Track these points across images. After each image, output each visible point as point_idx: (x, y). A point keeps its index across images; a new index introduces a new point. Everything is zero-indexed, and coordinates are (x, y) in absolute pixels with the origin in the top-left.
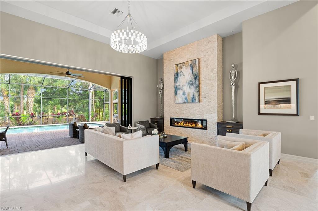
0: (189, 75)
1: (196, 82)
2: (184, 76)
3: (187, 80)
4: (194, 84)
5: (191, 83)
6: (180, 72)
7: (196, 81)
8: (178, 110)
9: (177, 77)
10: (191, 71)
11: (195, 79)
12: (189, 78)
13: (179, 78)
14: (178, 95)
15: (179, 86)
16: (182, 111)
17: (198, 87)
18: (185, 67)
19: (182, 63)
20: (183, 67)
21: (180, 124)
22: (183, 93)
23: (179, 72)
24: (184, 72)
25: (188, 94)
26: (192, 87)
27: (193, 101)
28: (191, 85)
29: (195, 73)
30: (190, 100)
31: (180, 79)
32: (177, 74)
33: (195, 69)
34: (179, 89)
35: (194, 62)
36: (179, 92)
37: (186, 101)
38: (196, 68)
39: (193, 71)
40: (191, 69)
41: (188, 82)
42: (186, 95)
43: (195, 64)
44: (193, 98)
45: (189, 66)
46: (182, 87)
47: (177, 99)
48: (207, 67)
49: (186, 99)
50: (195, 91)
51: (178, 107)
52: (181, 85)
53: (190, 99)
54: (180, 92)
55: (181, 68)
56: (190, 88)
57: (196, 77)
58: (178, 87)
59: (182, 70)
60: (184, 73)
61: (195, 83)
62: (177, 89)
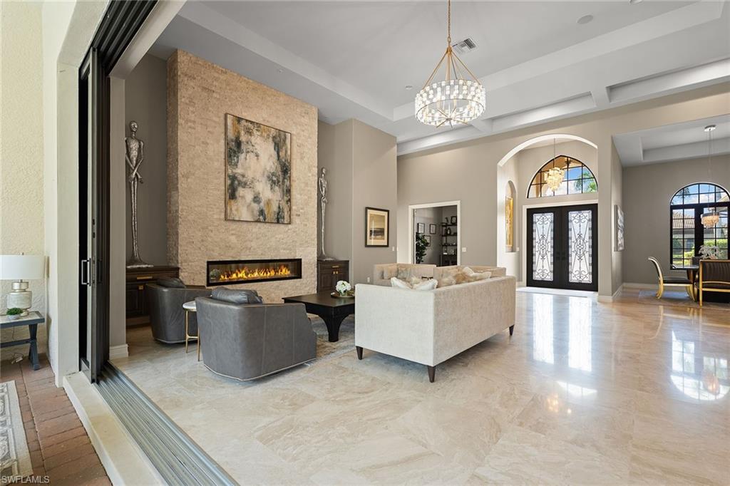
0: (269, 159)
1: (286, 180)
2: (257, 156)
3: (266, 169)
4: (280, 183)
5: (275, 179)
6: (247, 143)
7: (284, 178)
8: (233, 239)
9: (235, 149)
10: (276, 153)
11: (284, 175)
12: (271, 167)
13: (242, 156)
14: (239, 199)
15: (243, 176)
16: (246, 241)
17: (289, 191)
18: (261, 136)
19: (252, 122)
20: (255, 131)
21: (237, 275)
22: (255, 198)
23: (243, 138)
24: (256, 146)
25: (268, 204)
26: (277, 188)
27: (278, 219)
28: (274, 182)
29: (283, 160)
30: (271, 216)
31: (246, 159)
32: (239, 144)
33: (284, 151)
34: (245, 185)
35: (283, 137)
36: (241, 191)
37: (261, 218)
38: (286, 152)
39: (280, 154)
40: (275, 149)
41: (266, 174)
42: (262, 204)
43: (285, 141)
44: (278, 214)
45: (271, 139)
46: (252, 182)
47: (237, 210)
48: (302, 158)
49: (262, 212)
50: (283, 198)
51: (233, 232)
52: (250, 175)
53: (273, 215)
54: (245, 194)
55: (249, 132)
56: (271, 189)
57: (285, 169)
58: (240, 178)
59: (253, 139)
60: (259, 149)
61: (283, 182)
62: (236, 182)
